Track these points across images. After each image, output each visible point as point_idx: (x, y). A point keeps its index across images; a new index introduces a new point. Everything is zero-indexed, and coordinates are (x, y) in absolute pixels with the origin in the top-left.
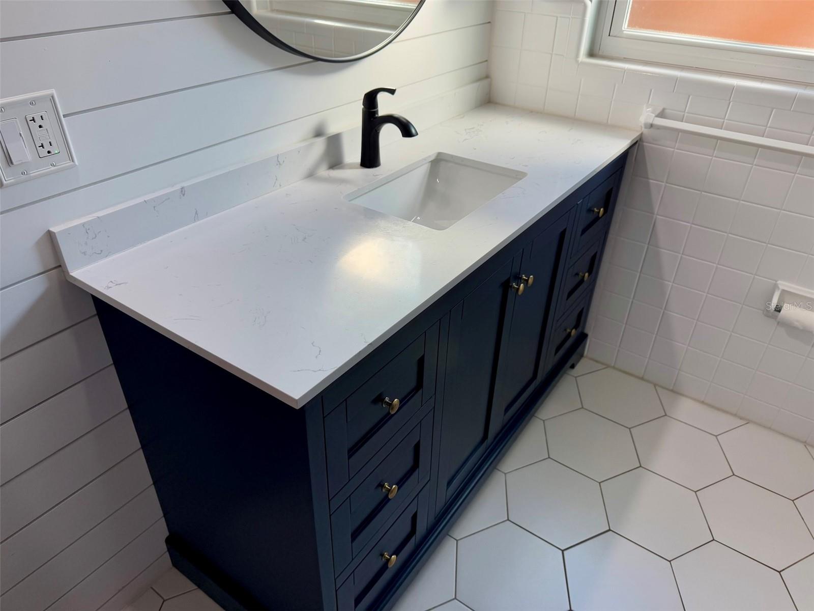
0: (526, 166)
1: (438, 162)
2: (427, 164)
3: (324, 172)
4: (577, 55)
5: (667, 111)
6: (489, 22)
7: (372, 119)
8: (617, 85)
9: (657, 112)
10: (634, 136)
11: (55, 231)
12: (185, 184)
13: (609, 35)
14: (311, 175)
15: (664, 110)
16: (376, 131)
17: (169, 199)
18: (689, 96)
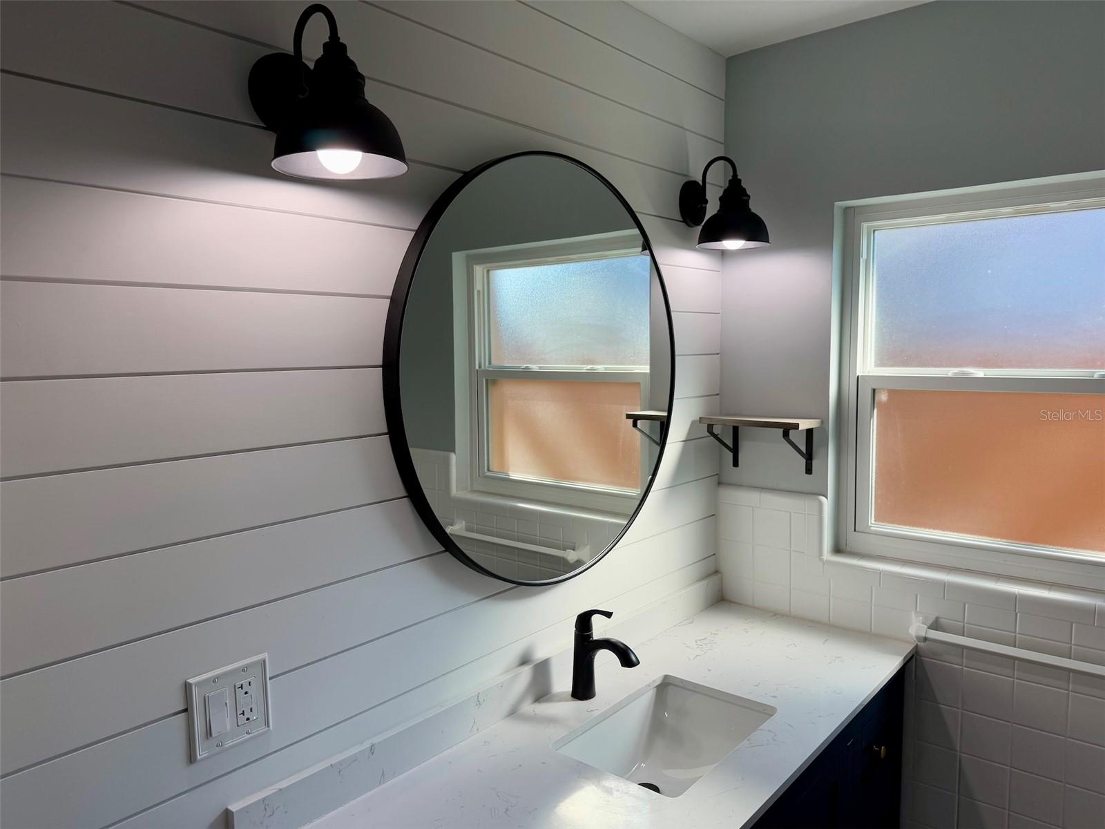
0: (774, 697)
1: (666, 686)
2: (652, 691)
3: (528, 707)
4: (821, 553)
5: (942, 621)
6: (713, 515)
7: (586, 643)
8: (874, 589)
9: (930, 622)
10: (908, 649)
11: (234, 810)
12: (376, 740)
13: (855, 531)
14: (513, 713)
15: (937, 619)
16: (591, 657)
17: (356, 760)
18: (965, 605)
